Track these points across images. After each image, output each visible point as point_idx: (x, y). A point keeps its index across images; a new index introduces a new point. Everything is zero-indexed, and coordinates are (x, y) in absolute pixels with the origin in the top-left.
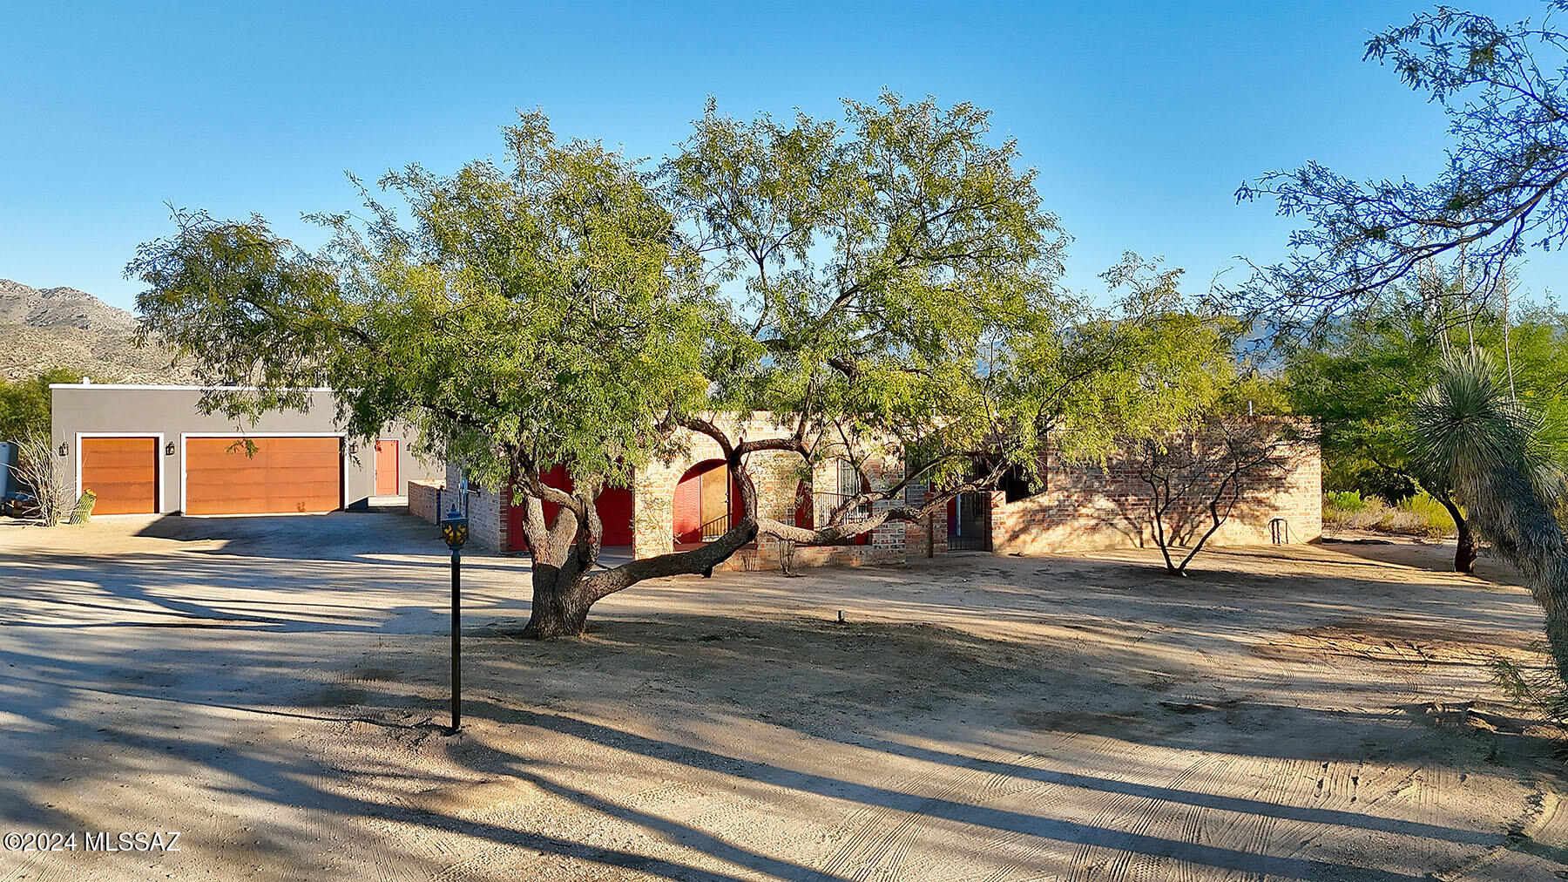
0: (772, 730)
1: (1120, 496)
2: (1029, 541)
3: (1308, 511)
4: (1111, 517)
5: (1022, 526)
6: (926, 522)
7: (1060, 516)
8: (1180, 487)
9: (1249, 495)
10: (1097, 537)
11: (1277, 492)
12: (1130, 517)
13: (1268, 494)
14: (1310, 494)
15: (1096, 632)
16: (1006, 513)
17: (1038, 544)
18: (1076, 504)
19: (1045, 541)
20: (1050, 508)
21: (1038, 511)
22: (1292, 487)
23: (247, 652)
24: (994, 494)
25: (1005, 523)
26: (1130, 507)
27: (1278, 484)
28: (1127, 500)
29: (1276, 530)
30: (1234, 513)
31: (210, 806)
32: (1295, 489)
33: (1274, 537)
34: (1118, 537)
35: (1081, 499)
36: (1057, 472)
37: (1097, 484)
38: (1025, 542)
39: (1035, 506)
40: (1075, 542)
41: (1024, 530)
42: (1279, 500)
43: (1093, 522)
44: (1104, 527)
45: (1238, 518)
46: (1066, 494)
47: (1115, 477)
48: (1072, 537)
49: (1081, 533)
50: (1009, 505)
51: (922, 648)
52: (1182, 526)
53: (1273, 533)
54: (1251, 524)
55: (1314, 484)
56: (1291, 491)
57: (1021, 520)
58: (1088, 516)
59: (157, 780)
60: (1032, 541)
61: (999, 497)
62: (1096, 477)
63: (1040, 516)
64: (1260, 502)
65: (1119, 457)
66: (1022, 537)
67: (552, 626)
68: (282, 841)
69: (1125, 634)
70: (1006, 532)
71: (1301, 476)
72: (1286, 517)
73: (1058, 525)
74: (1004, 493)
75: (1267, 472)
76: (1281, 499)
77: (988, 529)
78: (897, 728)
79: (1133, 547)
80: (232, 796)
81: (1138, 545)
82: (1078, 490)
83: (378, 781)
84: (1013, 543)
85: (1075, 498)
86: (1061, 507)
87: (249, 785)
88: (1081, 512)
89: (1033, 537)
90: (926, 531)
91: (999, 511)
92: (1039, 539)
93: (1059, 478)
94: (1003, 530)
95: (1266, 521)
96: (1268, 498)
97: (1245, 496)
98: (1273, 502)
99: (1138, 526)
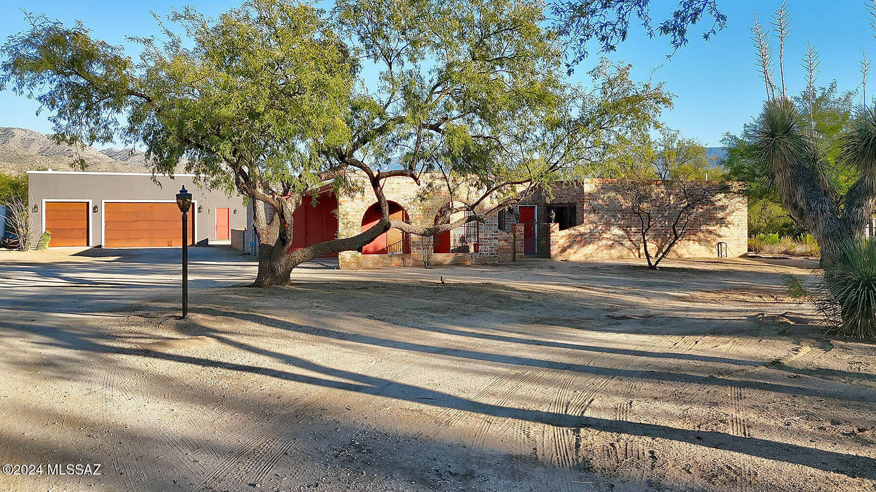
0: (372, 322)
1: (627, 227)
2: (573, 253)
3: (740, 238)
4: (621, 240)
5: (568, 244)
6: (512, 241)
7: (591, 238)
8: (663, 222)
9: (704, 228)
10: (613, 251)
11: (721, 227)
12: (633, 239)
13: (715, 228)
14: (741, 228)
15: (589, 289)
16: (559, 236)
17: (578, 255)
18: (601, 232)
19: (582, 253)
20: (585, 234)
21: (577, 236)
22: (730, 224)
23: (96, 295)
24: (552, 225)
25: (558, 242)
26: (632, 234)
27: (722, 222)
28: (631, 230)
29: (720, 249)
30: (695, 238)
31: (27, 349)
32: (732, 225)
33: (719, 253)
34: (626, 252)
35: (603, 229)
36: (589, 212)
37: (613, 220)
38: (570, 254)
39: (576, 233)
40: (600, 254)
41: (570, 247)
42: (722, 231)
43: (610, 243)
44: (617, 246)
45: (698, 241)
46: (595, 225)
47: (624, 216)
48: (598, 251)
49: (603, 249)
50: (561, 231)
51: (481, 292)
52: (664, 246)
53: (718, 251)
54: (705, 245)
55: (743, 222)
56: (729, 226)
57: (568, 240)
58: (607, 239)
59: (7, 340)
60: (574, 253)
61: (555, 226)
62: (613, 216)
63: (579, 239)
64: (710, 232)
65: (626, 204)
66: (568, 250)
67: (269, 280)
68: (59, 362)
69: (607, 290)
70: (559, 247)
71: (735, 217)
72: (726, 241)
73: (590, 243)
74: (558, 224)
75: (715, 215)
76: (723, 231)
77: (548, 245)
78: (446, 322)
79: (634, 257)
80: (44, 346)
81: (638, 257)
82: (602, 223)
83: (131, 340)
84: (563, 254)
85: (600, 228)
86: (591, 233)
87: (56, 342)
88: (604, 236)
89: (574, 250)
90: (512, 246)
91: (555, 235)
92: (578, 252)
93: (591, 216)
94: (557, 246)
95: (714, 244)
96: (715, 230)
97: (702, 228)
98: (718, 232)
99: (638, 245)
